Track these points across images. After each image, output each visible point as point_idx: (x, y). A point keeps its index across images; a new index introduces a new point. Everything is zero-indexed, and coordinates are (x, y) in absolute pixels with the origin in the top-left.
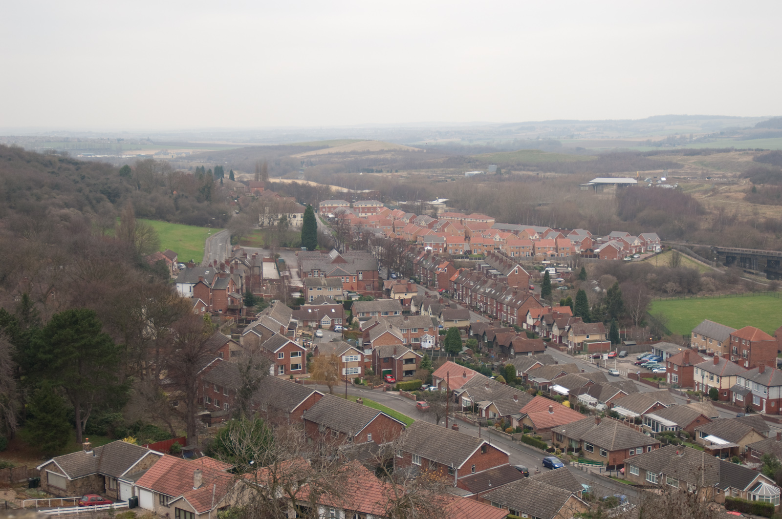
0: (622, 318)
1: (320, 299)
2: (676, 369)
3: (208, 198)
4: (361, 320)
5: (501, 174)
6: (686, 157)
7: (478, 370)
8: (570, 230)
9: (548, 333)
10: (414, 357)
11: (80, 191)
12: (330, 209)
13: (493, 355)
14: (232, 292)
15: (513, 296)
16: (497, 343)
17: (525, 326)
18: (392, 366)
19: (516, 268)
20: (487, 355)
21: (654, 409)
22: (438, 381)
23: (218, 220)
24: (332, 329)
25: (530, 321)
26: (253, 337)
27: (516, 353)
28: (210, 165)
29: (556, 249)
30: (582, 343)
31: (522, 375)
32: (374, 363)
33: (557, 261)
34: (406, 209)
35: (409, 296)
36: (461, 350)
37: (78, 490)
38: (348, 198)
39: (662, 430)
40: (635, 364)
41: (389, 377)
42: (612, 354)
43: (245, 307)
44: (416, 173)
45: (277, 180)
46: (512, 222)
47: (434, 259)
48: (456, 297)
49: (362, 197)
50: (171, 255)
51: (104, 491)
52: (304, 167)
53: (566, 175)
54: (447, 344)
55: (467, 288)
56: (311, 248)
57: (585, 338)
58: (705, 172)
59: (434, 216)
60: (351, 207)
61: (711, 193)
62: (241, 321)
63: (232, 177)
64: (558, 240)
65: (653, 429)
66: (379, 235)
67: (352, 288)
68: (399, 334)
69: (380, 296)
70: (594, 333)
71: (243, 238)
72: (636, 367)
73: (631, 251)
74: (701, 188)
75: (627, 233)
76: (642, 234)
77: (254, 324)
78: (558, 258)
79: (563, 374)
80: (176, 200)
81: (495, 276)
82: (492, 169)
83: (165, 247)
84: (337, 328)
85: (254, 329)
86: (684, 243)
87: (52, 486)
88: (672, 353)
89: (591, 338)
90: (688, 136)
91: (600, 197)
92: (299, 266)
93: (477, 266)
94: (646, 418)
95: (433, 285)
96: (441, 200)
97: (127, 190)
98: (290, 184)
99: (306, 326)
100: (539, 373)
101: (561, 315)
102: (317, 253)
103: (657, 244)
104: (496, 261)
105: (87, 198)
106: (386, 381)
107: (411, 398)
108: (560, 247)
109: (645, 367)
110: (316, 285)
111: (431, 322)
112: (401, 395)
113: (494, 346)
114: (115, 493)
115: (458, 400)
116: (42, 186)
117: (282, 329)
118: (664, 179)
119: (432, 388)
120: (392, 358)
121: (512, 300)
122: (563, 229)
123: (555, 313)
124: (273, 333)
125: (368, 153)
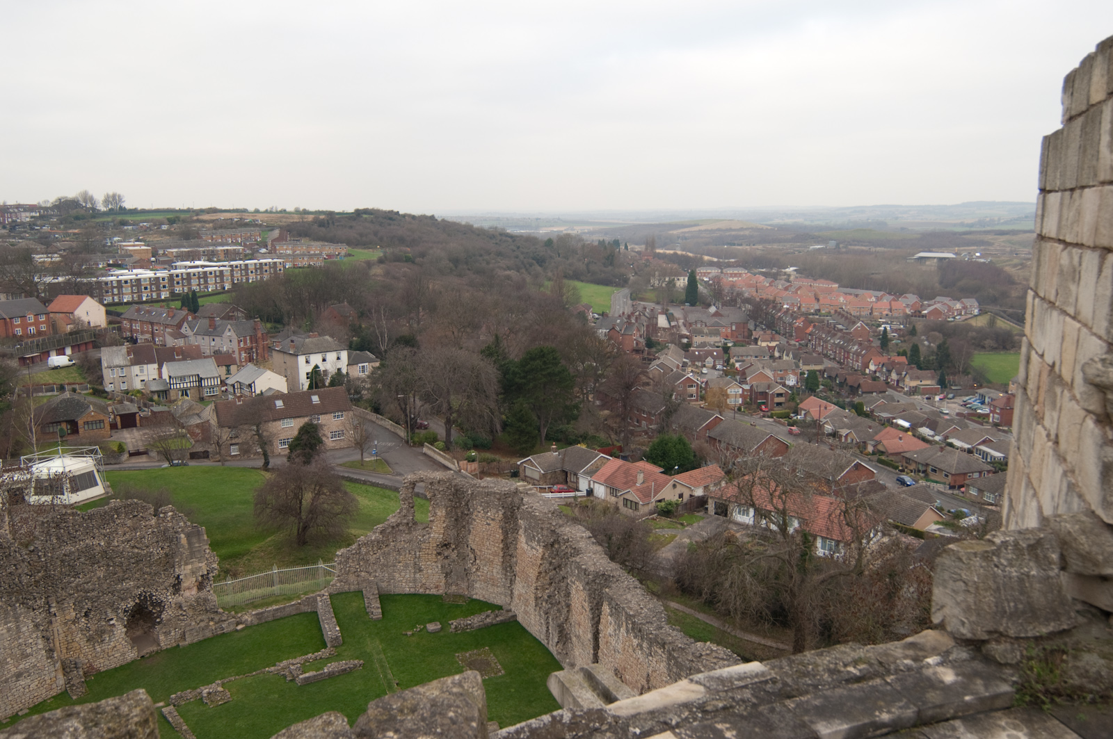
0: (948, 367)
1: (703, 345)
2: (998, 411)
3: (611, 264)
4: (737, 361)
5: (840, 248)
6: (995, 236)
7: (835, 404)
8: (901, 294)
9: (887, 378)
10: (784, 392)
11: (517, 257)
12: (705, 274)
13: (843, 392)
14: (636, 337)
15: (858, 346)
16: (847, 385)
17: (867, 371)
18: (766, 399)
19: (859, 324)
20: (838, 393)
21: (984, 442)
22: (803, 412)
23: (622, 282)
24: (714, 367)
25: (872, 367)
26: (657, 372)
27: (863, 393)
28: (608, 239)
29: (891, 310)
30: (916, 387)
31: (868, 409)
32: (751, 395)
33: (891, 320)
34: (764, 274)
35: (773, 344)
36: (818, 388)
37: (548, 481)
38: (718, 265)
39: (991, 459)
40: (962, 405)
41: (763, 407)
42: (942, 396)
43: (646, 349)
44: (770, 247)
45: (661, 251)
46: (852, 287)
47: (792, 315)
48: (810, 346)
49: (729, 265)
50: (588, 307)
51: (567, 482)
52: (680, 241)
53: (893, 250)
54: (807, 383)
55: (820, 339)
56: (693, 304)
57: (919, 383)
58: (1013, 249)
59: (788, 281)
60: (722, 272)
61: (1020, 267)
62: (644, 359)
63: (626, 247)
64: (893, 302)
65: (983, 458)
66: (746, 295)
67: (727, 337)
68: (770, 374)
69: (750, 344)
70: (927, 379)
71: (640, 296)
72: (962, 408)
73: (953, 313)
74: (1010, 263)
75: (949, 298)
76: (962, 300)
77: (657, 362)
78: (892, 318)
79: (904, 411)
80: (587, 265)
81: (842, 330)
82: (832, 244)
83: (585, 301)
84: (718, 367)
85: (657, 366)
86: (998, 308)
87: (529, 477)
88: (994, 397)
89: (923, 383)
90: (996, 219)
91: (924, 268)
92: (685, 318)
93: (826, 322)
94: (977, 449)
95: (791, 336)
96: (792, 269)
97: (551, 257)
98: (672, 255)
99: (694, 364)
100: (883, 408)
101: (899, 363)
102: (698, 308)
103: (975, 308)
104: (841, 318)
105: (523, 263)
106: (761, 410)
107: (783, 424)
108: (893, 308)
109: (970, 408)
110: (700, 333)
111: (794, 365)
112: (775, 421)
113: (845, 386)
114: (575, 485)
115: (821, 427)
116: (490, 254)
117: (678, 366)
118: (978, 254)
119: (799, 417)
120: (766, 393)
121: (857, 350)
122: (895, 294)
123: (894, 362)
124: (672, 370)
125: (731, 230)
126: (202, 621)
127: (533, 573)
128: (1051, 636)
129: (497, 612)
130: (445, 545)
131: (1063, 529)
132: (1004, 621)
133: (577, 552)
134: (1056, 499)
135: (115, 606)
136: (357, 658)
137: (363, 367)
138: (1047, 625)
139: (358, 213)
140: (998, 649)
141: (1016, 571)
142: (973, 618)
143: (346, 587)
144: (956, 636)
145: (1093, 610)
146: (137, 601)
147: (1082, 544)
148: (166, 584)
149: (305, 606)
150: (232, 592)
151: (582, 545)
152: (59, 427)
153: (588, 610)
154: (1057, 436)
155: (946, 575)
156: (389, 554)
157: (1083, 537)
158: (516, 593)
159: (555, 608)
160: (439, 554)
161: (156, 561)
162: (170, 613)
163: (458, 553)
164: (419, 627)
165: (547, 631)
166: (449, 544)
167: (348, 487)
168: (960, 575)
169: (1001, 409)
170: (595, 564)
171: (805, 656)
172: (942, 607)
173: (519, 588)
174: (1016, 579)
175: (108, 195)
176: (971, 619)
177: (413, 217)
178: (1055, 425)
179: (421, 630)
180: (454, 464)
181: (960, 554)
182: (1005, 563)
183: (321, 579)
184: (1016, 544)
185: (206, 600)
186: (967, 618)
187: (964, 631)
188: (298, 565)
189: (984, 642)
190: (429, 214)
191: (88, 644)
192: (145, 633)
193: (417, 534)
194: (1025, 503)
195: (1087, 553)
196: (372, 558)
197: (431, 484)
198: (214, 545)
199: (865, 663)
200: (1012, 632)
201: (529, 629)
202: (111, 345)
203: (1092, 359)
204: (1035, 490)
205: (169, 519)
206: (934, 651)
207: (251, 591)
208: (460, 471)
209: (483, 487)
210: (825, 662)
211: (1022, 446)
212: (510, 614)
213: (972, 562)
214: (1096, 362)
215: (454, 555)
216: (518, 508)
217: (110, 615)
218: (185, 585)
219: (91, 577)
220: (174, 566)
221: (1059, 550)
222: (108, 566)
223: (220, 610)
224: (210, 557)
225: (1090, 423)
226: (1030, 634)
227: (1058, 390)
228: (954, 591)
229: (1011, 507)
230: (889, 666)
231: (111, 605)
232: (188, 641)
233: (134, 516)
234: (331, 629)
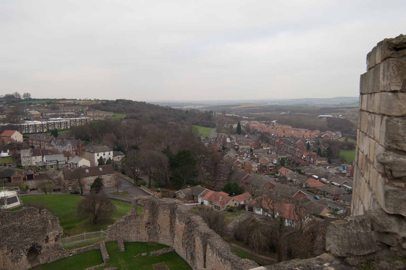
0: (331, 156)
1: (243, 149)
2: (349, 172)
3: (210, 119)
4: (255, 155)
5: (292, 114)
6: (347, 109)
7: (291, 170)
8: (314, 130)
9: (310, 160)
10: (272, 166)
11: (175, 117)
12: (244, 123)
13: (294, 166)
14: (219, 146)
15: (299, 149)
16: (295, 162)
17: (302, 158)
18: (266, 168)
19: (299, 141)
20: (292, 166)
21: (345, 183)
22: (280, 173)
23: (213, 126)
24: (247, 157)
25: (304, 156)
26: (226, 159)
27: (301, 166)
28: (208, 110)
29: (310, 136)
30: (320, 163)
31: (303, 172)
32: (261, 167)
33: (310, 139)
34: (265, 123)
35: (268, 148)
36: (285, 164)
37: (187, 199)
38: (248, 120)
39: (347, 189)
40: (336, 170)
41: (265, 171)
42: (329, 167)
43: (222, 150)
44: (267, 113)
45: (228, 115)
46: (296, 128)
48: (282, 149)
49: (252, 120)
50: (201, 135)
51: (194, 199)
52: (234, 111)
53: (310, 114)
54: (281, 162)
55: (285, 146)
56: (239, 134)
58: (353, 114)
59: (273, 125)
60: (249, 122)
61: (355, 120)
62: (222, 154)
63: (215, 114)
64: (311, 133)
65: (345, 189)
66: (258, 131)
67: (252, 146)
68: (267, 159)
69: (260, 148)
70: (324, 160)
71: (220, 131)
72: (337, 171)
73: (332, 137)
74: (352, 118)
75: (331, 131)
76: (336, 132)
77: (227, 155)
78: (311, 138)
79: (316, 172)
80: (201, 120)
81: (293, 143)
82: (289, 112)
83: (200, 133)
84: (249, 157)
85: (227, 156)
86: (348, 135)
87: (180, 198)
88: (348, 167)
89: (323, 162)
90: (347, 103)
91: (322, 121)
92: (236, 139)
93: (287, 140)
94: (342, 186)
95: (275, 145)
96: (275, 121)
97: (188, 117)
98: (232, 116)
99: (240, 156)
100: (308, 171)
101: (314, 155)
102: (241, 135)
103: (340, 135)
104: (293, 139)
105: (177, 119)
106: (264, 172)
107: (272, 177)
108: (311, 135)
109: (339, 171)
110: (242, 144)
111: (276, 156)
112: (269, 176)
113: (294, 163)
114: (197, 200)
115: (286, 178)
116: (165, 116)
117: (234, 156)
118: (341, 116)
119: (278, 175)
120: (266, 166)
121: (299, 150)
122: (312, 130)
123: (312, 154)
124: (232, 158)
125: (253, 107)
126: (56, 253)
127: (181, 234)
128: (369, 254)
129: (168, 248)
130: (149, 223)
131: (372, 215)
132: (352, 249)
133: (198, 225)
134: (369, 204)
135: (23, 248)
136: (115, 267)
137: (119, 157)
138: (367, 251)
139: (118, 101)
140: (350, 260)
141: (355, 231)
142: (341, 249)
143: (111, 240)
144: (335, 255)
145: (384, 245)
146: (32, 246)
147: (379, 221)
148: (43, 239)
149: (96, 247)
150: (68, 242)
151: (199, 223)
152: (4, 180)
153: (202, 247)
154: (369, 181)
155: (331, 233)
156: (128, 227)
157: (379, 218)
158: (175, 241)
159: (190, 247)
160: (146, 227)
161: (39, 230)
162: (44, 250)
163: (154, 226)
164: (139, 254)
165: (187, 255)
166: (150, 223)
167: (113, 202)
168: (335, 233)
169: (351, 171)
170: (204, 230)
171: (280, 264)
172: (330, 245)
173: (176, 239)
174: (356, 234)
175: (25, 93)
176: (340, 249)
177: (138, 102)
178: (368, 177)
179: (139, 256)
180: (152, 193)
181: (335, 225)
182: (352, 228)
183: (102, 237)
184: (355, 221)
185: (58, 245)
186: (338, 249)
187: (338, 253)
188: (93, 231)
189: (345, 257)
190: (143, 101)
191: (12, 263)
192: (34, 258)
193: (138, 219)
194: (359, 206)
195: (381, 224)
196: (121, 229)
197: (144, 200)
198: (62, 224)
199: (302, 266)
200: (355, 253)
201: (180, 255)
202: (24, 149)
203: (380, 154)
204: (362, 201)
205: (45, 214)
206: (327, 261)
207: (75, 241)
208: (154, 196)
209: (163, 202)
210: (288, 266)
211: (357, 185)
212: (173, 249)
213: (340, 228)
214: (381, 155)
215: (152, 227)
216: (176, 209)
217: (21, 251)
218: (50, 239)
219: (14, 237)
220: (46, 232)
221: (370, 223)
222: (21, 232)
223: (64, 249)
224: (60, 228)
225: (380, 177)
226: (361, 254)
227: (369, 165)
228: (333, 239)
229: (354, 207)
230: (311, 267)
231: (21, 247)
232: (51, 261)
233: (31, 213)
234: (105, 256)
